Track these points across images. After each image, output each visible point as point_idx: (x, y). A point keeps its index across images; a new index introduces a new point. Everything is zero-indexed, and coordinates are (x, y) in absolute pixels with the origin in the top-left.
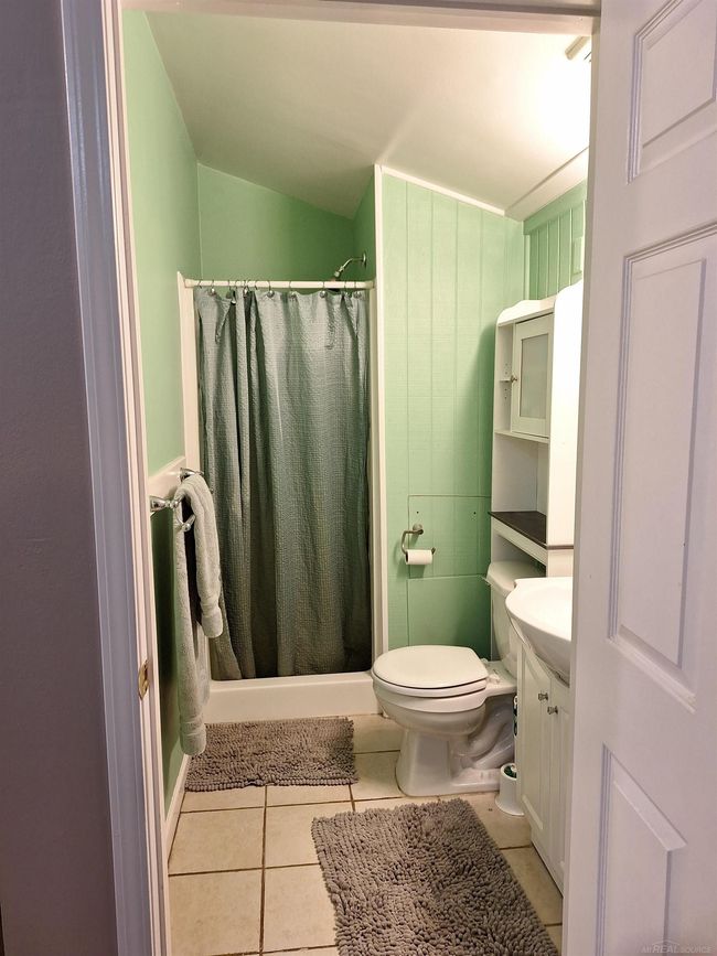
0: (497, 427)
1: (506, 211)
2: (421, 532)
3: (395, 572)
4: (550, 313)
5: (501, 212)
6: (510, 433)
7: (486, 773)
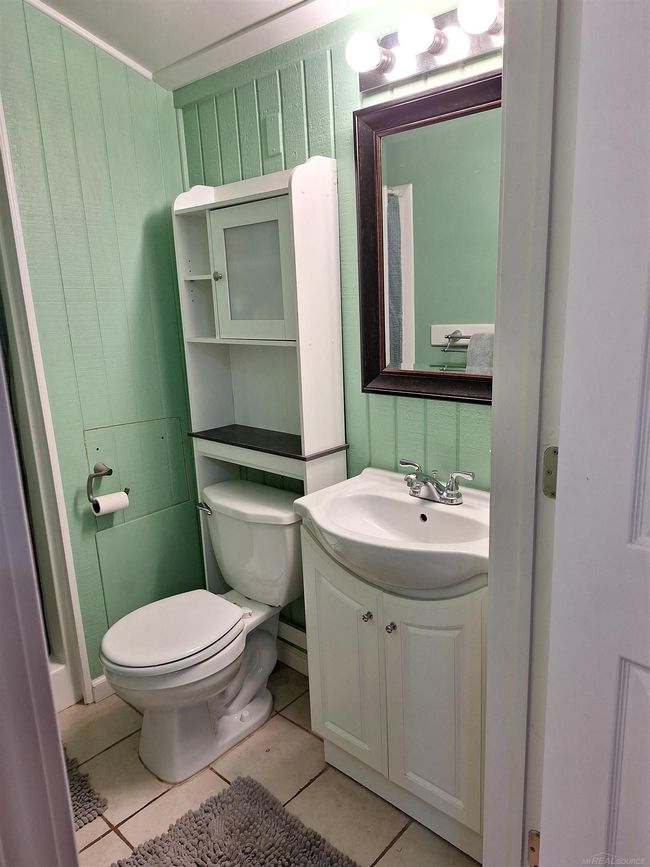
0: (189, 335)
1: (153, 74)
2: (110, 472)
3: (79, 528)
4: (286, 194)
5: (149, 74)
6: (217, 340)
7: (245, 714)
